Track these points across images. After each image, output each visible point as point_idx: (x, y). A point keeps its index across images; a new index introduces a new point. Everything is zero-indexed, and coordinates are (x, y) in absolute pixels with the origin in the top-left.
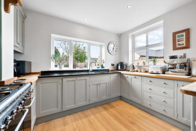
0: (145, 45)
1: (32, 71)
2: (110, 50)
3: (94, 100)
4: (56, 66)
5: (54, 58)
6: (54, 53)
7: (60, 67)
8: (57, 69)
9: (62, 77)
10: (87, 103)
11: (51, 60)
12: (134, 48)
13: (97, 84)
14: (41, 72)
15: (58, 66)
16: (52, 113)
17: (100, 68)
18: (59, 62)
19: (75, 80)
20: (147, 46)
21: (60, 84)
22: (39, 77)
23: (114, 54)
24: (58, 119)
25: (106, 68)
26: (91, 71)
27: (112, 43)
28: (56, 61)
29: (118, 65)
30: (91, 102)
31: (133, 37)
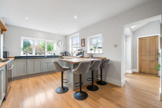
0: (76, 43)
1: (10, 57)
2: (59, 45)
3: (45, 70)
4: (24, 54)
5: (23, 50)
6: (23, 47)
7: (27, 54)
8: (25, 55)
9: (27, 59)
10: (41, 72)
11: (21, 51)
12: (72, 44)
13: (48, 63)
14: (15, 57)
15: (25, 54)
16: (21, 76)
17: (53, 55)
18: (26, 52)
19: (34, 61)
20: (76, 44)
21: (25, 62)
22: (14, 59)
23: (62, 47)
24: (25, 79)
25: (56, 55)
26: (46, 57)
27: (61, 41)
28: (24, 51)
29: (63, 53)
30: (44, 72)
31: (72, 38)
